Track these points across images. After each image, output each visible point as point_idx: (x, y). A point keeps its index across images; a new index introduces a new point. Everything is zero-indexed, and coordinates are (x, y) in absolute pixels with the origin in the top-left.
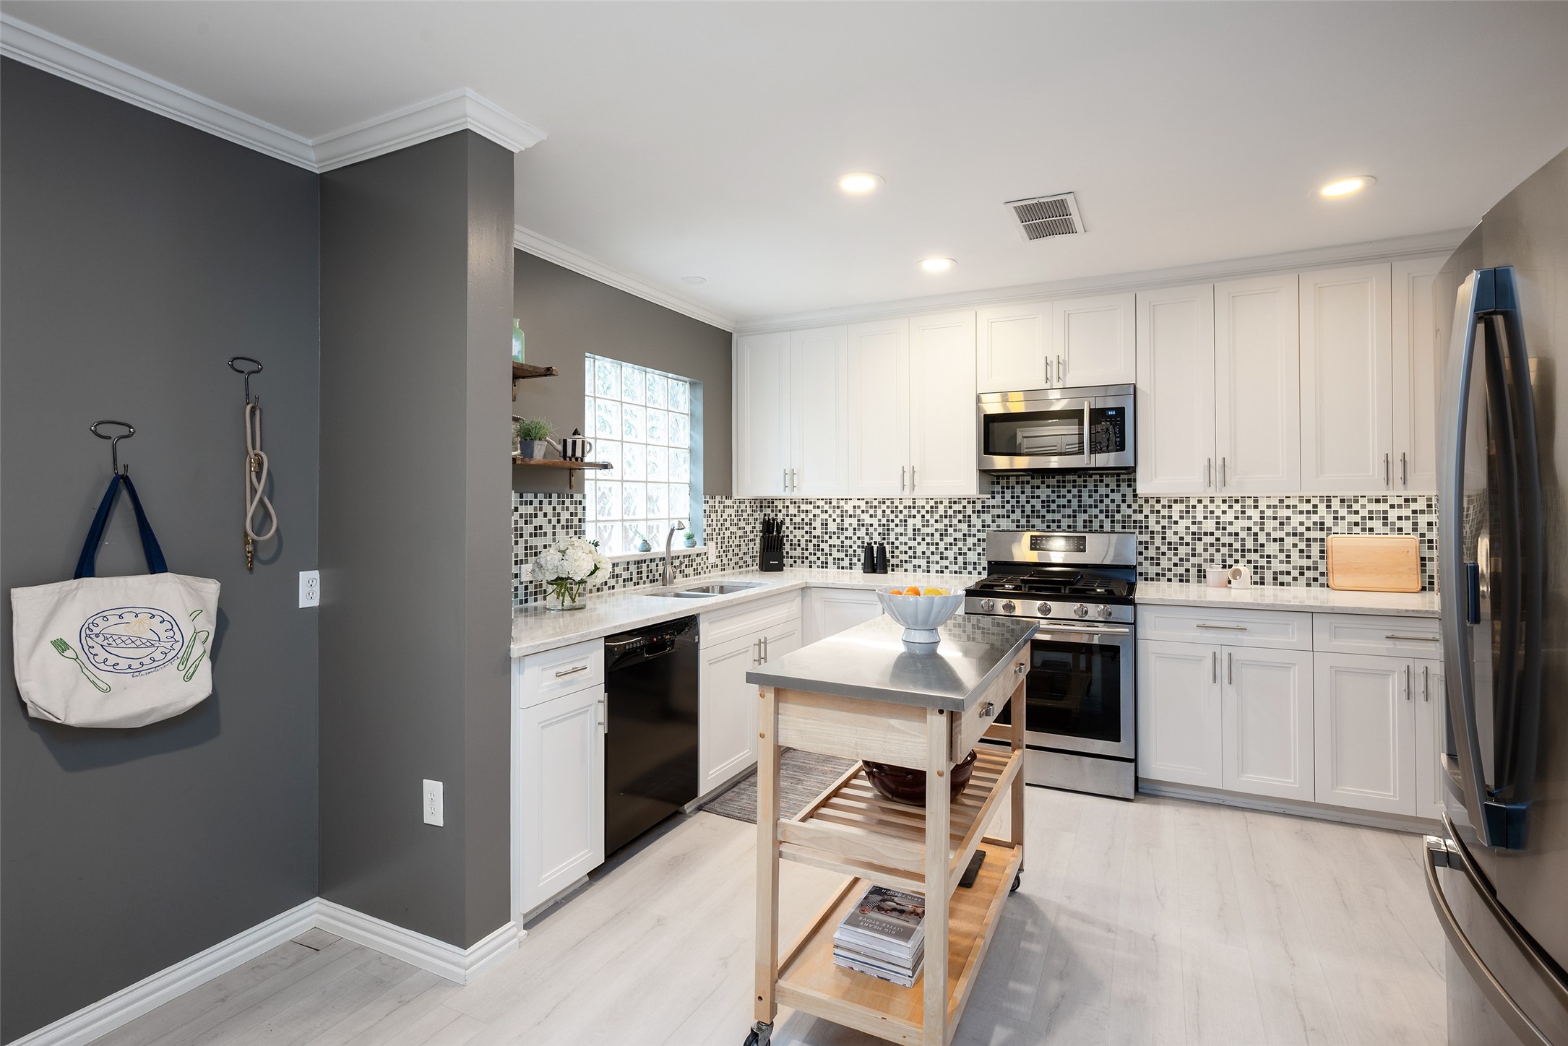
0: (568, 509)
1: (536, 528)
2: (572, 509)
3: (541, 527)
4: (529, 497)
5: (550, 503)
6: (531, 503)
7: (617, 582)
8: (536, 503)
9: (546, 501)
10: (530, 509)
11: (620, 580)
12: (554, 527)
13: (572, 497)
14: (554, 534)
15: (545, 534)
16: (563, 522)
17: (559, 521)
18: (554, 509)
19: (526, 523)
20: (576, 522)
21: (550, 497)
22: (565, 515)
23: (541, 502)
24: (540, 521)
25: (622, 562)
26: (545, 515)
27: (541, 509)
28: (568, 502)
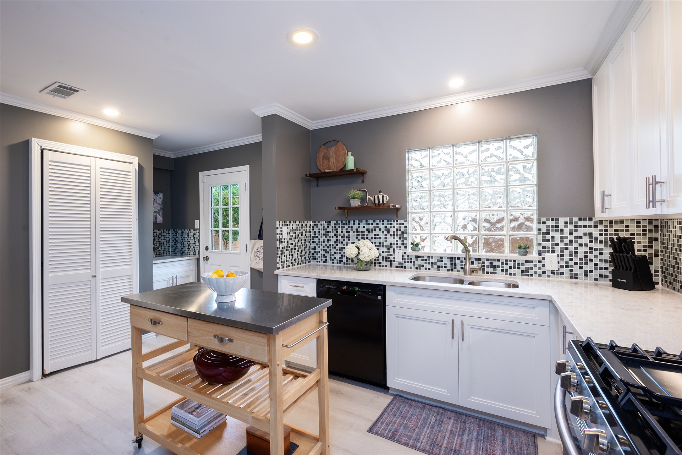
0: (394, 227)
1: (375, 235)
2: (397, 227)
3: (378, 235)
4: (371, 222)
5: (383, 224)
6: (372, 224)
7: (432, 267)
8: (375, 224)
9: (380, 224)
10: (372, 227)
11: (435, 266)
12: (386, 235)
13: (397, 221)
14: (386, 238)
15: (380, 238)
16: (391, 233)
17: (388, 232)
18: (386, 227)
19: (369, 232)
20: (400, 233)
21: (383, 221)
22: (392, 230)
23: (377, 224)
24: (377, 231)
25: (436, 256)
26: (380, 229)
27: (378, 227)
28: (394, 224)
